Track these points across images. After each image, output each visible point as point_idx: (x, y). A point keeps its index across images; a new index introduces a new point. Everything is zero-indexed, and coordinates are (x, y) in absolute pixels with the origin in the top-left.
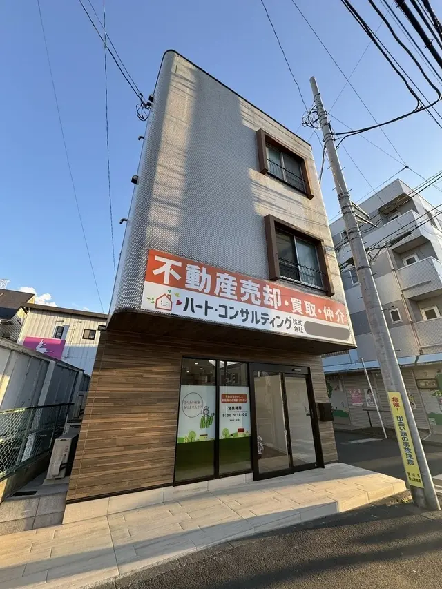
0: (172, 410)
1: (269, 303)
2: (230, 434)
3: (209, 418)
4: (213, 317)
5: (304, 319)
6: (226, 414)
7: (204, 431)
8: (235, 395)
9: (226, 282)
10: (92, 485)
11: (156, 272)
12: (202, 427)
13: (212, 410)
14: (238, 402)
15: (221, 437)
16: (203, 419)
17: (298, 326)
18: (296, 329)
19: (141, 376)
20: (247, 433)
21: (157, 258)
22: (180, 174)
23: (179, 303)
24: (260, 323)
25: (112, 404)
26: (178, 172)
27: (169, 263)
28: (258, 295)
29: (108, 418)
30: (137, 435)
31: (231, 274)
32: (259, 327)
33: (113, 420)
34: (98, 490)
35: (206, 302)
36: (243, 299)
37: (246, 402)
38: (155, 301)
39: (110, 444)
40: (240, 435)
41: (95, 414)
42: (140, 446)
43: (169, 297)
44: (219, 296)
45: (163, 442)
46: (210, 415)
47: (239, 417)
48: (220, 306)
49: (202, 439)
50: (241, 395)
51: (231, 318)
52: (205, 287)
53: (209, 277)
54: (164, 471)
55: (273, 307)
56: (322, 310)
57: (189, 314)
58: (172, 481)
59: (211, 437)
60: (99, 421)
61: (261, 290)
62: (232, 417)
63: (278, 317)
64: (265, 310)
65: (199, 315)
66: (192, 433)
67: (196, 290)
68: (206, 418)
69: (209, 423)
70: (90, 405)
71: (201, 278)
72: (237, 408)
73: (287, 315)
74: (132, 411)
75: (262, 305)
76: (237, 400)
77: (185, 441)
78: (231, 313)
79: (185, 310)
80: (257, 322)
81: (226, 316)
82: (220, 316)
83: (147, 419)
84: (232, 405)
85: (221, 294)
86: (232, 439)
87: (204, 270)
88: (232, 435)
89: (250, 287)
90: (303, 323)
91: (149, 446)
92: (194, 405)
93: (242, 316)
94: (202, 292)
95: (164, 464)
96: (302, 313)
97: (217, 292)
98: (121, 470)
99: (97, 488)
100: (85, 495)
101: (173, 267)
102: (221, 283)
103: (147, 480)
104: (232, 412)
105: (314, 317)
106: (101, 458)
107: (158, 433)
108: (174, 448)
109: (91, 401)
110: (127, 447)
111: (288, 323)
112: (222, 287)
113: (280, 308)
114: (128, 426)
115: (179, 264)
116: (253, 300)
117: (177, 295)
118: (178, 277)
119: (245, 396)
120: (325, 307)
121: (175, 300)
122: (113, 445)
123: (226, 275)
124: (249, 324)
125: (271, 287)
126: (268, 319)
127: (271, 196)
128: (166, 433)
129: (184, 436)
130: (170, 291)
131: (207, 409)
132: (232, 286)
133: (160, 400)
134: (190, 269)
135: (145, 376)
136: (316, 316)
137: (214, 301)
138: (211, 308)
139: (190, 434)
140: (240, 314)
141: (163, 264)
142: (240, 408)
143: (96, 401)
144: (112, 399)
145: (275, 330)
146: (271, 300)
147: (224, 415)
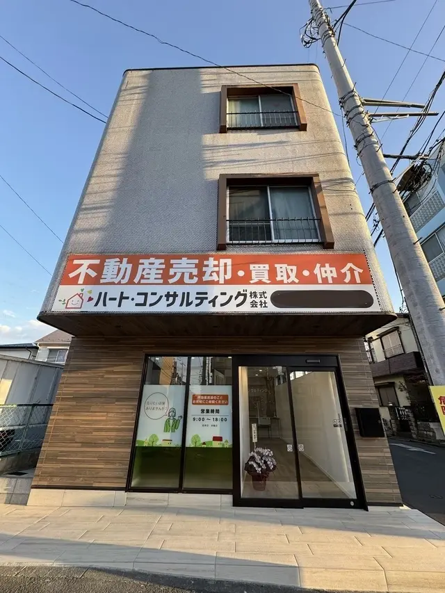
0: (131, 411)
1: (210, 279)
2: (202, 442)
3: (176, 422)
4: (129, 307)
5: (271, 289)
6: (197, 417)
7: (168, 436)
8: (210, 395)
9: (151, 266)
10: (52, 475)
11: (72, 275)
12: (166, 430)
13: (180, 412)
14: (215, 404)
15: (189, 444)
16: (168, 422)
17: (258, 300)
18: (254, 304)
19: (102, 377)
20: (227, 442)
21: (76, 262)
22: (115, 176)
23: (90, 299)
24: (194, 305)
25: (74, 403)
26: (112, 176)
27: (86, 263)
28: (195, 272)
29: (70, 415)
30: (94, 433)
31: (157, 257)
32: (192, 309)
33: (75, 418)
34: (56, 481)
35: (122, 293)
36: (171, 281)
37: (227, 404)
38: (66, 302)
39: (70, 440)
40: (216, 444)
41: (61, 411)
42: (95, 445)
43: (80, 296)
44: (139, 283)
45: (119, 443)
46: (176, 418)
47: (215, 423)
48: (139, 294)
49: (166, 444)
50: (220, 396)
51: (151, 305)
52: (123, 278)
53: (130, 266)
54: (117, 474)
55: (217, 283)
56: (311, 270)
57: (100, 308)
58: (124, 486)
59: (176, 442)
60: (63, 418)
61: (200, 266)
62: (206, 422)
63: (222, 294)
64: (202, 288)
65: (112, 307)
66: (154, 437)
67: (113, 283)
68: (171, 421)
69: (175, 427)
70: (58, 403)
71: (119, 270)
72: (213, 411)
73: (241, 288)
74: (92, 410)
75: (200, 282)
76: (213, 402)
77: (145, 445)
78: (151, 299)
79: (96, 305)
80: (188, 304)
81: (144, 304)
82: (137, 305)
83: (104, 418)
84: (205, 407)
85: (142, 281)
86: (204, 448)
87: (125, 260)
88: (204, 443)
89: (184, 265)
90: (269, 295)
91: (105, 445)
92: (158, 406)
93: (168, 300)
94: (119, 283)
95: (117, 466)
96: (269, 282)
97: (136, 280)
98: (77, 466)
99: (55, 479)
100: (45, 483)
101: (90, 267)
102: (144, 270)
103: (99, 480)
104: (205, 415)
105: (293, 283)
106: (61, 452)
107: (114, 434)
108: (129, 450)
109: (58, 400)
110: (85, 444)
111: (241, 298)
112: (144, 273)
113: (227, 282)
114: (87, 424)
115: (97, 262)
116: (186, 280)
117: (90, 292)
118: (93, 274)
119: (225, 397)
120: (318, 265)
121: (86, 298)
122: (72, 441)
123: (152, 260)
124: (176, 308)
125: (217, 258)
126: (206, 298)
127: (233, 153)
128: (122, 434)
129: (144, 438)
130: (82, 290)
131: (174, 411)
132: (157, 269)
133: (118, 400)
134: (108, 264)
135: (106, 376)
136: (297, 281)
137: (131, 291)
138: (127, 298)
139: (152, 436)
140: (164, 299)
141: (80, 266)
142: (218, 411)
143: (63, 399)
144: (74, 399)
145: (218, 309)
146: (214, 274)
147: (194, 419)
